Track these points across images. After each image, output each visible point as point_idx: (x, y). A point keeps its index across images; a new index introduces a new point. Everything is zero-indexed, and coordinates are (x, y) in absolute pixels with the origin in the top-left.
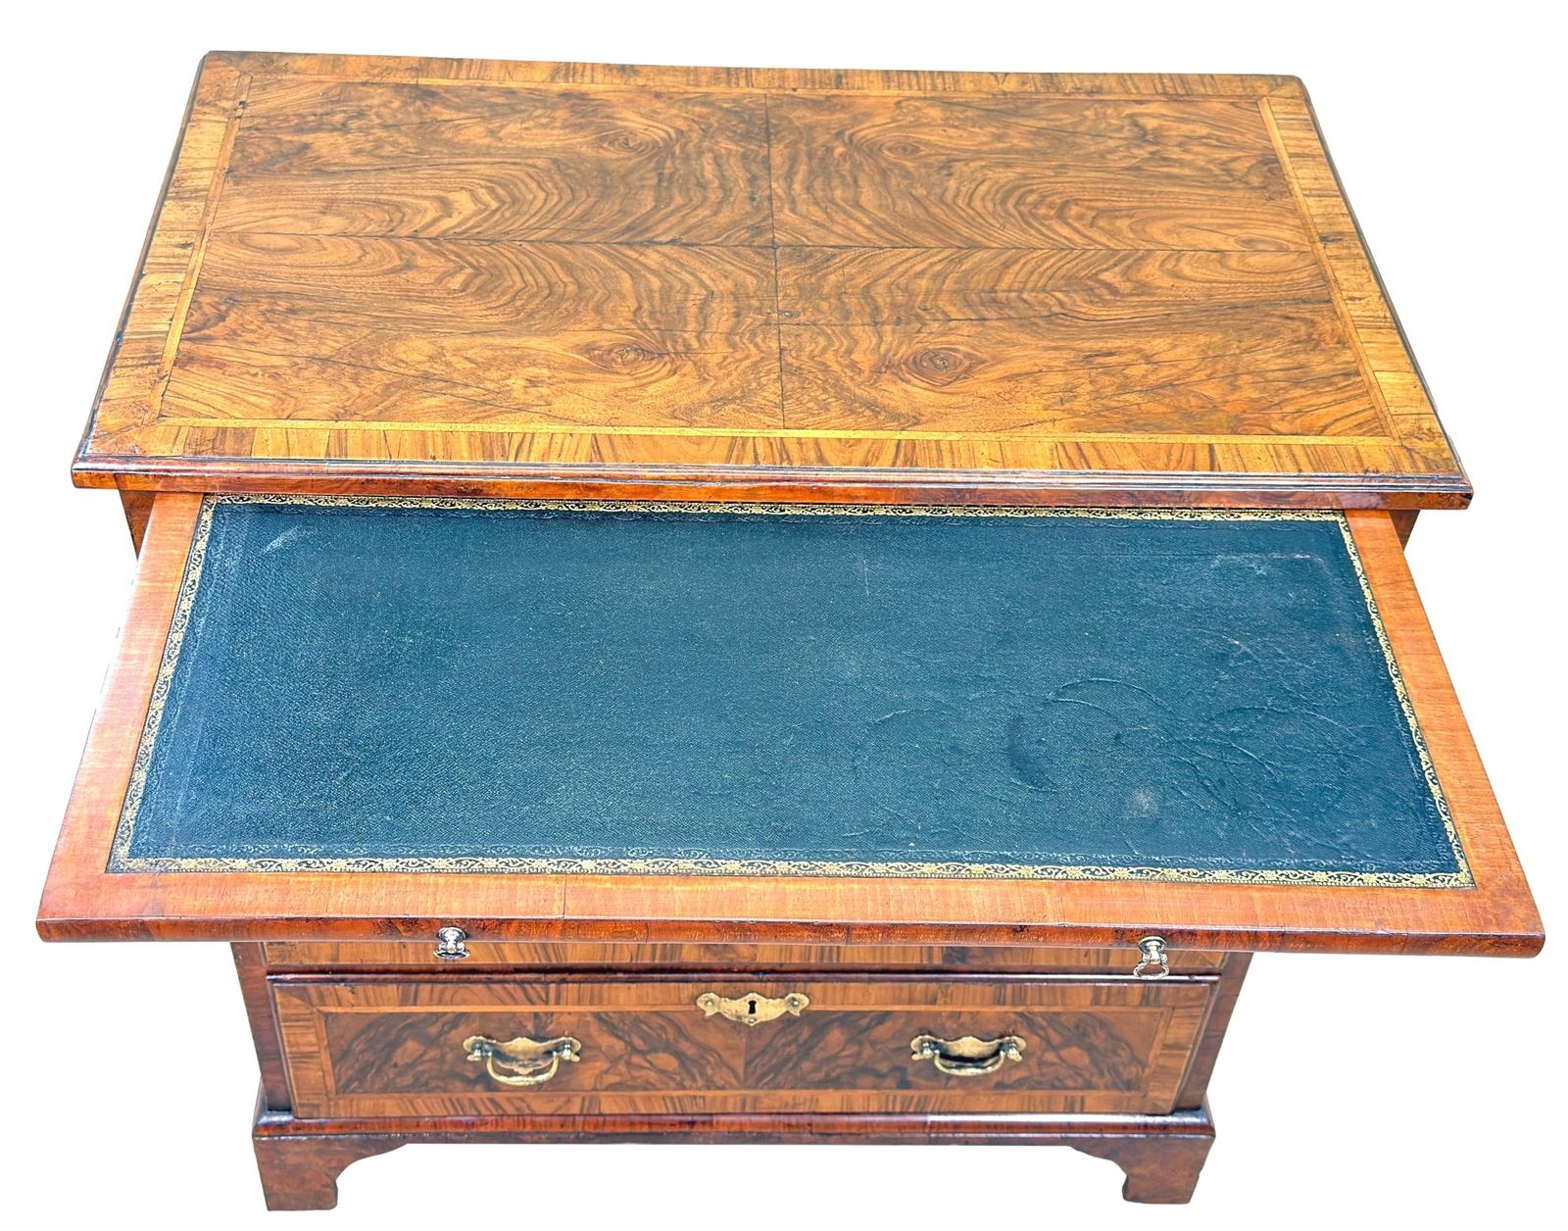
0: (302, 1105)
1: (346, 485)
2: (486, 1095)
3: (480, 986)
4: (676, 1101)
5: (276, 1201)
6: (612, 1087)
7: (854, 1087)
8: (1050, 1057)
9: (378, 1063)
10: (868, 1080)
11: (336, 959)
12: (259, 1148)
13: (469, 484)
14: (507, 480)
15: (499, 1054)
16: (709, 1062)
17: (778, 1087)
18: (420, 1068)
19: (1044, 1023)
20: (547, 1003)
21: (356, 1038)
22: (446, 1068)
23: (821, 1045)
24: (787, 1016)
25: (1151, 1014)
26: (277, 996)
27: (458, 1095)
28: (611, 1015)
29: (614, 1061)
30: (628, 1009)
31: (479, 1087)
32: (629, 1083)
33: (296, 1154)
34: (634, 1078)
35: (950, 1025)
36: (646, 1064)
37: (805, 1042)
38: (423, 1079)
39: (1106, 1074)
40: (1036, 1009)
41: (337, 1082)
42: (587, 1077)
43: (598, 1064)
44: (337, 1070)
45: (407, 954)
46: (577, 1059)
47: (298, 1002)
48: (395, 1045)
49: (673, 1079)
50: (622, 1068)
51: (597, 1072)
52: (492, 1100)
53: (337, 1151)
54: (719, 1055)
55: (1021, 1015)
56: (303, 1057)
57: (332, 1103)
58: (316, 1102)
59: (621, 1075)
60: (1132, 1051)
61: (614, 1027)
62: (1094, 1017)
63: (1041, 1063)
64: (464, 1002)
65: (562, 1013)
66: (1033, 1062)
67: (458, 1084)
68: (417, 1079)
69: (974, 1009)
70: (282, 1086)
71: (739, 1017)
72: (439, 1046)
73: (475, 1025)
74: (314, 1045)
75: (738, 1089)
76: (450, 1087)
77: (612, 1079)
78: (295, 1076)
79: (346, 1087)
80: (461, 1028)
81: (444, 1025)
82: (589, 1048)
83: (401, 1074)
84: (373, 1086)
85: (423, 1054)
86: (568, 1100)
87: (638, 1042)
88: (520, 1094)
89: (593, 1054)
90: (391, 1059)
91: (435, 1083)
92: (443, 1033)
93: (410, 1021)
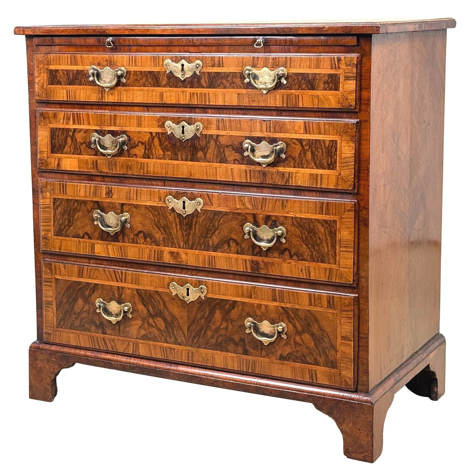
0: (46, 333)
2: (102, 336)
3: (102, 269)
4: (165, 349)
6: (144, 338)
7: (227, 351)
8: (298, 339)
9: (69, 311)
10: (231, 347)
11: (60, 249)
16: (175, 326)
17: (199, 347)
18: (82, 316)
19: (293, 315)
20: (122, 282)
21: (64, 295)
22: (90, 317)
23: (213, 320)
24: (200, 300)
25: (333, 314)
26: (43, 268)
27: (93, 334)
28: (142, 291)
29: (143, 320)
30: (147, 288)
31: (100, 331)
32: (148, 335)
34: (150, 333)
35: (258, 313)
36: (154, 324)
37: (207, 318)
38: (83, 323)
39: (323, 356)
40: (289, 305)
41: (57, 320)
42: (134, 329)
43: (138, 321)
44: (57, 313)
45: (81, 248)
46: (130, 316)
47: (48, 271)
48: (75, 300)
49: (163, 335)
50: (146, 325)
51: (137, 327)
52: (104, 339)
53: (53, 361)
54: (178, 322)
55: (283, 308)
56: (49, 304)
57: (55, 333)
58: (50, 332)
59: (145, 330)
60: (330, 340)
61: (143, 298)
62: (312, 314)
63: (296, 343)
64: (97, 278)
65: (126, 288)
66: (292, 342)
67: (94, 328)
68: (81, 322)
69: (266, 303)
71: (183, 297)
72: (89, 303)
73: (100, 291)
74: (51, 297)
75: (186, 346)
76: (91, 330)
77: (143, 332)
79: (59, 323)
80: (95, 293)
81: (90, 290)
82: (135, 311)
83: (76, 318)
84: (67, 324)
85: (83, 308)
86: (129, 344)
87: (151, 309)
88: (113, 337)
89: (136, 315)
90: (74, 309)
91: (87, 326)
92: (90, 295)
93: (80, 286)
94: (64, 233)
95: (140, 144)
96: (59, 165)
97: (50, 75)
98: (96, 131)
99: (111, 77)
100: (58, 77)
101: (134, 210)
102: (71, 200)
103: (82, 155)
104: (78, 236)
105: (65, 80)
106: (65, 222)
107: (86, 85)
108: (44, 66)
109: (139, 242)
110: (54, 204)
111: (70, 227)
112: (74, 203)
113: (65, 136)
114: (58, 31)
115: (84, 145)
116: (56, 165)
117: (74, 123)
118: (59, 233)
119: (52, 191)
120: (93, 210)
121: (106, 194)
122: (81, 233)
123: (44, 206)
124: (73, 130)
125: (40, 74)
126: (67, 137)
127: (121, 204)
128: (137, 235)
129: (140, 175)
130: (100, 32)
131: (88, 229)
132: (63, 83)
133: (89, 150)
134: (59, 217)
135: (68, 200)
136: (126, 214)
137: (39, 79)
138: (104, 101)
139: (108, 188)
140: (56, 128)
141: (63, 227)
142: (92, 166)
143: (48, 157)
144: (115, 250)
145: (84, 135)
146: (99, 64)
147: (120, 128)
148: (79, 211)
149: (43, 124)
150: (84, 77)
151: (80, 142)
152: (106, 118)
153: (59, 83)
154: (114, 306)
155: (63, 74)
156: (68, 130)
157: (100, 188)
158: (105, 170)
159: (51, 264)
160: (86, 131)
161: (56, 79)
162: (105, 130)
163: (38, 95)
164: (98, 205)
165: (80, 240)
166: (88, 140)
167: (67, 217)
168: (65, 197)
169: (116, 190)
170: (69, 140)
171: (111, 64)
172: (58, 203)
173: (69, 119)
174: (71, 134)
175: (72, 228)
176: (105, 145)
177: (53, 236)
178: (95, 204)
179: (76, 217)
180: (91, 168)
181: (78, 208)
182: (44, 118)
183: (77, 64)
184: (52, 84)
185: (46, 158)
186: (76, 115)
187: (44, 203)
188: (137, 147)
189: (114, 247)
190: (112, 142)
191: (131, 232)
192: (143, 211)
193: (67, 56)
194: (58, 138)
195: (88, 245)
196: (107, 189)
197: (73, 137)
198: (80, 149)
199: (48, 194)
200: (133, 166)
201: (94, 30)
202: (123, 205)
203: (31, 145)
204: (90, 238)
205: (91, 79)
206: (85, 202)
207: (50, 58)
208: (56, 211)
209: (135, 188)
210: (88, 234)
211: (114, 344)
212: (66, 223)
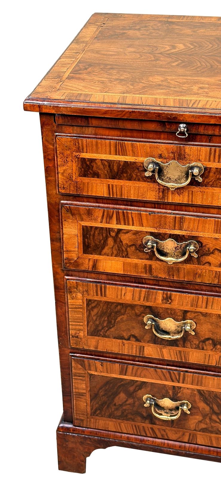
0: (77, 419)
1: (124, 113)
2: (150, 426)
3: (152, 369)
5: (63, 466)
6: (204, 430)
9: (108, 402)
11: (97, 348)
12: (59, 437)
13: (172, 114)
14: (187, 113)
15: (157, 406)
18: (124, 408)
20: (179, 382)
21: (101, 388)
22: (135, 409)
26: (73, 363)
27: (139, 424)
28: (205, 392)
29: (205, 416)
30: (212, 390)
31: (147, 421)
32: (210, 429)
33: (72, 442)
34: (212, 427)
36: (218, 420)
38: (125, 414)
41: (91, 410)
42: (193, 422)
43: (198, 417)
44: (92, 403)
45: (125, 349)
46: (189, 412)
47: (80, 367)
48: (116, 394)
50: (208, 420)
51: (196, 421)
52: (152, 429)
53: (89, 444)
56: (80, 395)
57: (89, 420)
58: (82, 418)
59: (207, 424)
61: (206, 398)
64: (145, 377)
65: (184, 388)
67: (139, 418)
68: (123, 413)
70: (70, 410)
72: (133, 398)
73: (149, 389)
74: (84, 389)
76: (136, 419)
77: (203, 426)
78: (76, 403)
79: (95, 413)
80: (143, 390)
81: (136, 387)
82: (195, 408)
83: (117, 409)
84: (105, 413)
85: (127, 401)
86: (184, 434)
87: (215, 408)
88: (164, 428)
89: (196, 411)
90: (114, 401)
91: (130, 416)
92: (135, 391)
93: (123, 383)
94: (101, 333)
95: (216, 252)
96: (94, 266)
97: (82, 165)
98: (152, 234)
99: (180, 174)
100: (95, 169)
101: (202, 318)
102: (113, 303)
103: (129, 258)
104: (122, 338)
105: (106, 172)
106: (103, 323)
107: (139, 180)
108: (72, 154)
109: (205, 348)
110: (88, 305)
111: (111, 328)
112: (117, 306)
113: (104, 236)
114: (98, 112)
115: (133, 248)
116: (91, 267)
117: (118, 222)
118: (94, 332)
119: (85, 293)
120: (143, 315)
121: (162, 300)
122: (125, 335)
123: (74, 306)
124: (116, 230)
125: (66, 162)
126: (107, 238)
127: (183, 312)
128: (204, 341)
129: (214, 284)
130: (168, 118)
131: (136, 332)
132: (102, 175)
133: (140, 254)
134: (94, 318)
135: (107, 303)
136: (189, 321)
137: (64, 168)
138: (166, 201)
139: (167, 294)
140: (91, 227)
141: (100, 328)
142: (143, 270)
143: (78, 257)
144: (172, 353)
145: (134, 237)
146: (160, 156)
147: (189, 232)
148: (123, 314)
149: (71, 221)
150: (137, 171)
151: (127, 244)
152: (168, 220)
153: (96, 175)
154: (167, 402)
155: (103, 165)
156: (109, 230)
157: (154, 294)
158: (163, 276)
159: (83, 361)
160: (136, 233)
161: (92, 170)
162: (166, 234)
163: (64, 188)
164: (152, 310)
165: (124, 341)
166: (139, 242)
167: (106, 319)
168: (104, 299)
169: (178, 297)
170: (110, 241)
171: (180, 157)
172: (93, 305)
173: (111, 217)
174: (113, 234)
175: (112, 329)
176: (165, 250)
177: (86, 335)
178: (145, 309)
179: (119, 319)
180: (142, 272)
181: (123, 311)
182: (73, 214)
183: (124, 153)
184: (85, 175)
185: (76, 259)
186: (121, 215)
187: (74, 304)
188: (212, 255)
189: (171, 351)
190: (175, 248)
191: (196, 339)
192: (214, 319)
193: (110, 143)
194: (94, 238)
195: (134, 346)
196: (165, 296)
197: (116, 239)
198: (127, 252)
199: (79, 295)
200: (204, 274)
201: (159, 115)
202: (185, 312)
203: (52, 240)
204: (137, 340)
205: (147, 174)
206: (132, 307)
207: (82, 143)
208: (91, 312)
209: (205, 297)
210: (134, 336)
211: (165, 433)
212: (105, 325)
